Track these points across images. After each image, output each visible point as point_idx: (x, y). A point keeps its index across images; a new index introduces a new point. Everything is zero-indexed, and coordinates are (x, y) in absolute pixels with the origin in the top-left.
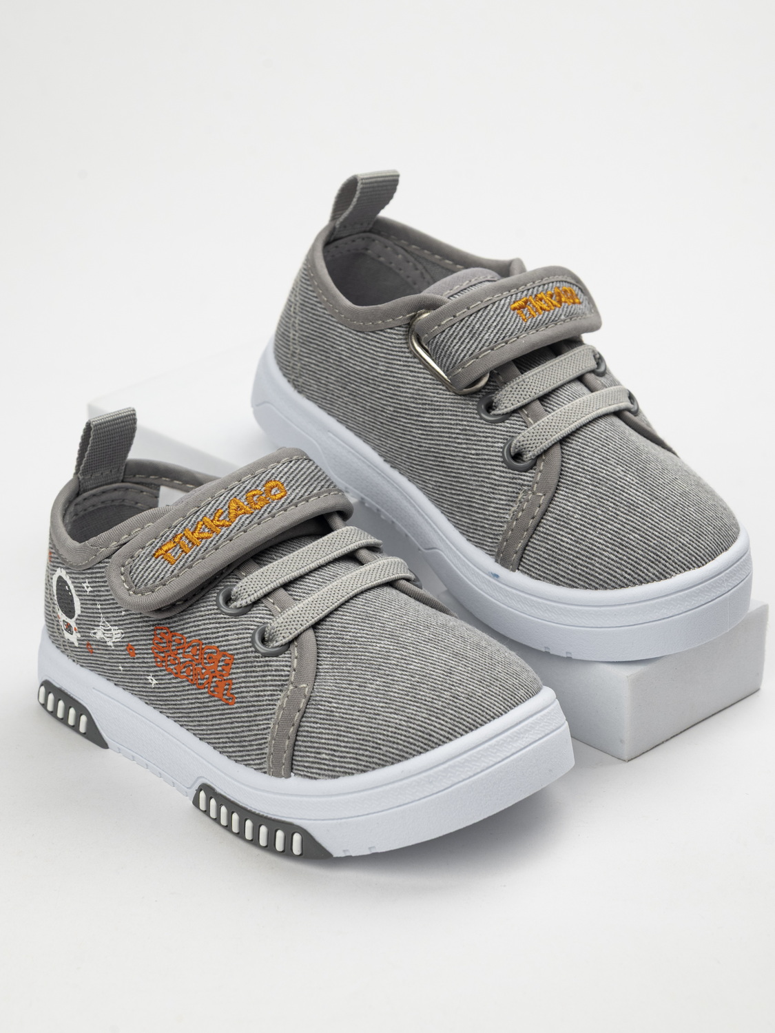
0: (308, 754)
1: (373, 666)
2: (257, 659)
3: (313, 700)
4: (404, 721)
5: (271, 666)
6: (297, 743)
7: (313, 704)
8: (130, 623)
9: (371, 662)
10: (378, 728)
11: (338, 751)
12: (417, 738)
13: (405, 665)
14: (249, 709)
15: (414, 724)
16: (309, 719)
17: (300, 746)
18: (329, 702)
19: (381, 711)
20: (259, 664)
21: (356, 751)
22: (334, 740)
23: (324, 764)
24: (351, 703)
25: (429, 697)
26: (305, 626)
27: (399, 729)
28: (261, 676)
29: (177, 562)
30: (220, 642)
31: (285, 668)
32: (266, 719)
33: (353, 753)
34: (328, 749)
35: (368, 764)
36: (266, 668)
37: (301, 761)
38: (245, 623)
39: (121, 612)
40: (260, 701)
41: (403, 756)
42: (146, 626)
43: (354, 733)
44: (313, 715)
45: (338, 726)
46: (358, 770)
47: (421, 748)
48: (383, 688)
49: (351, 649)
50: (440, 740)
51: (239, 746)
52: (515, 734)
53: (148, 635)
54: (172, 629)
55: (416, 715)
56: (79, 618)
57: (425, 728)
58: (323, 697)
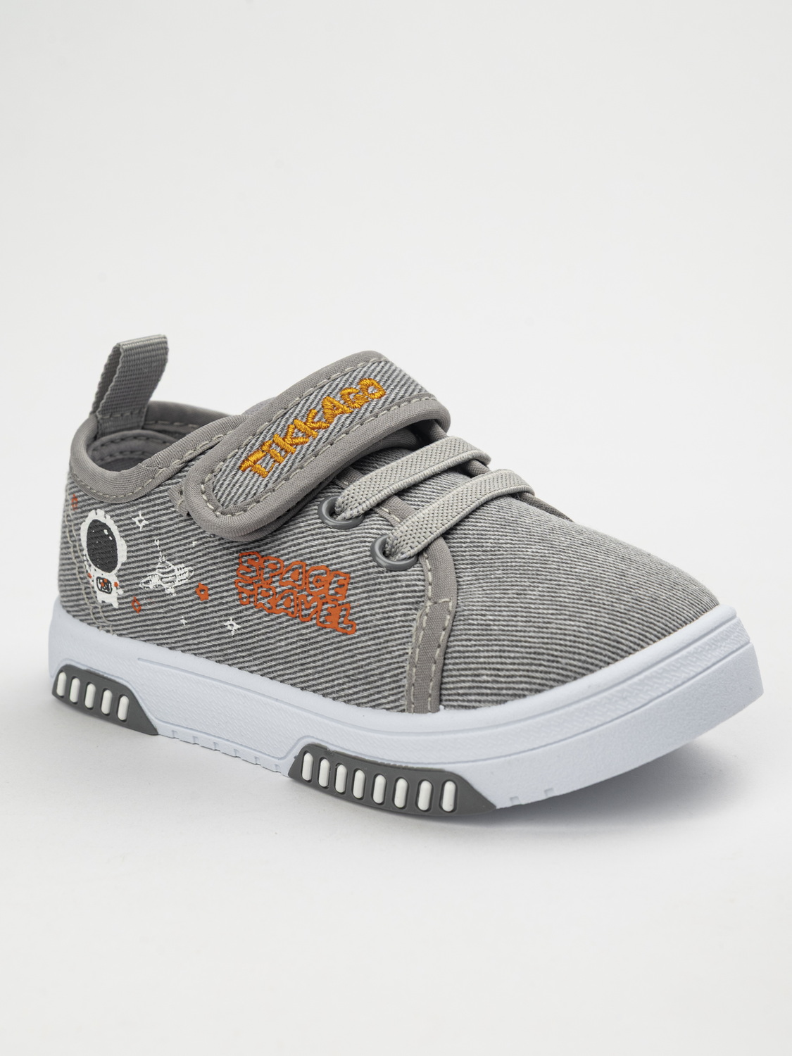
0: (462, 678)
1: (529, 572)
2: (382, 575)
3: (461, 616)
4: (584, 627)
5: (400, 581)
6: (446, 668)
7: (460, 620)
8: (204, 555)
9: (526, 568)
10: (552, 638)
11: (502, 670)
12: (602, 646)
13: (568, 569)
14: (376, 635)
15: (596, 630)
16: (460, 638)
17: (451, 670)
18: (482, 615)
19: (552, 619)
20: (385, 580)
21: (527, 667)
22: (496, 657)
23: (486, 688)
24: (512, 614)
25: (608, 601)
26: (435, 534)
27: (579, 637)
28: (389, 594)
29: (270, 474)
30: (329, 560)
31: (418, 583)
32: (400, 644)
33: (523, 670)
34: (490, 669)
35: (544, 682)
36: (394, 584)
37: (454, 689)
38: (360, 535)
39: (191, 543)
40: (391, 623)
41: (587, 669)
42: (227, 555)
43: (522, 647)
44: (464, 632)
45: (500, 640)
46: (531, 690)
47: (609, 657)
48: (548, 594)
49: (496, 557)
50: (630, 647)
51: (363, 684)
52: (712, 641)
53: (229, 566)
54: (263, 553)
55: (596, 620)
56: (123, 567)
57: (610, 634)
58: (473, 610)
